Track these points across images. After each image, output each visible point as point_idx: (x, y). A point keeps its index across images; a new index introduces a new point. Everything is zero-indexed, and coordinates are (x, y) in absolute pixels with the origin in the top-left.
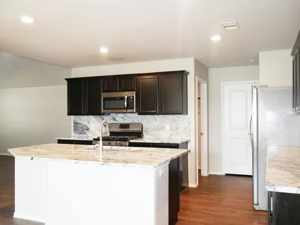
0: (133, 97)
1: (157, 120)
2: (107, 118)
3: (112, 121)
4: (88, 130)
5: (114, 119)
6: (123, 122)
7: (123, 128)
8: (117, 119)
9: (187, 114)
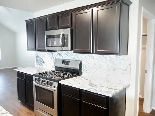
0: (68, 34)
1: (95, 58)
2: (55, 54)
3: (58, 57)
4: (43, 62)
5: (60, 55)
6: (66, 59)
7: (64, 64)
8: (62, 55)
9: (127, 54)
